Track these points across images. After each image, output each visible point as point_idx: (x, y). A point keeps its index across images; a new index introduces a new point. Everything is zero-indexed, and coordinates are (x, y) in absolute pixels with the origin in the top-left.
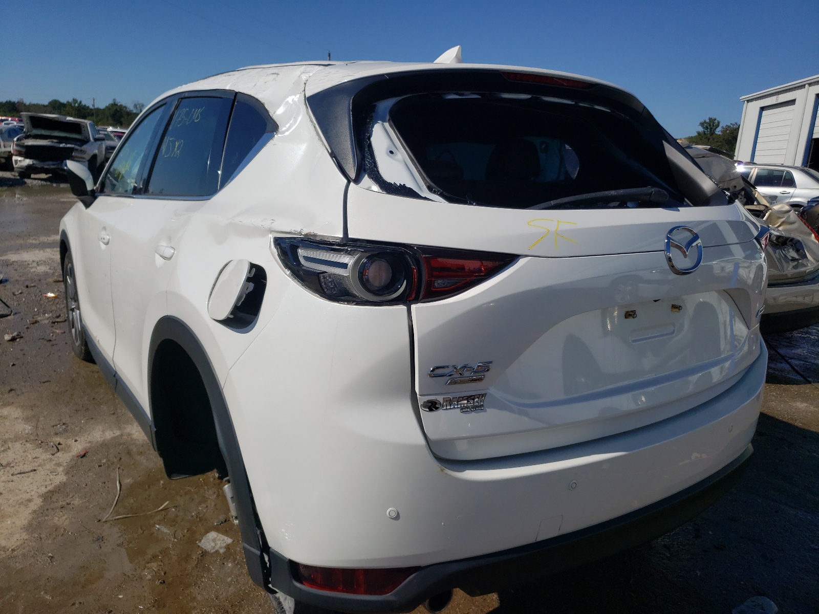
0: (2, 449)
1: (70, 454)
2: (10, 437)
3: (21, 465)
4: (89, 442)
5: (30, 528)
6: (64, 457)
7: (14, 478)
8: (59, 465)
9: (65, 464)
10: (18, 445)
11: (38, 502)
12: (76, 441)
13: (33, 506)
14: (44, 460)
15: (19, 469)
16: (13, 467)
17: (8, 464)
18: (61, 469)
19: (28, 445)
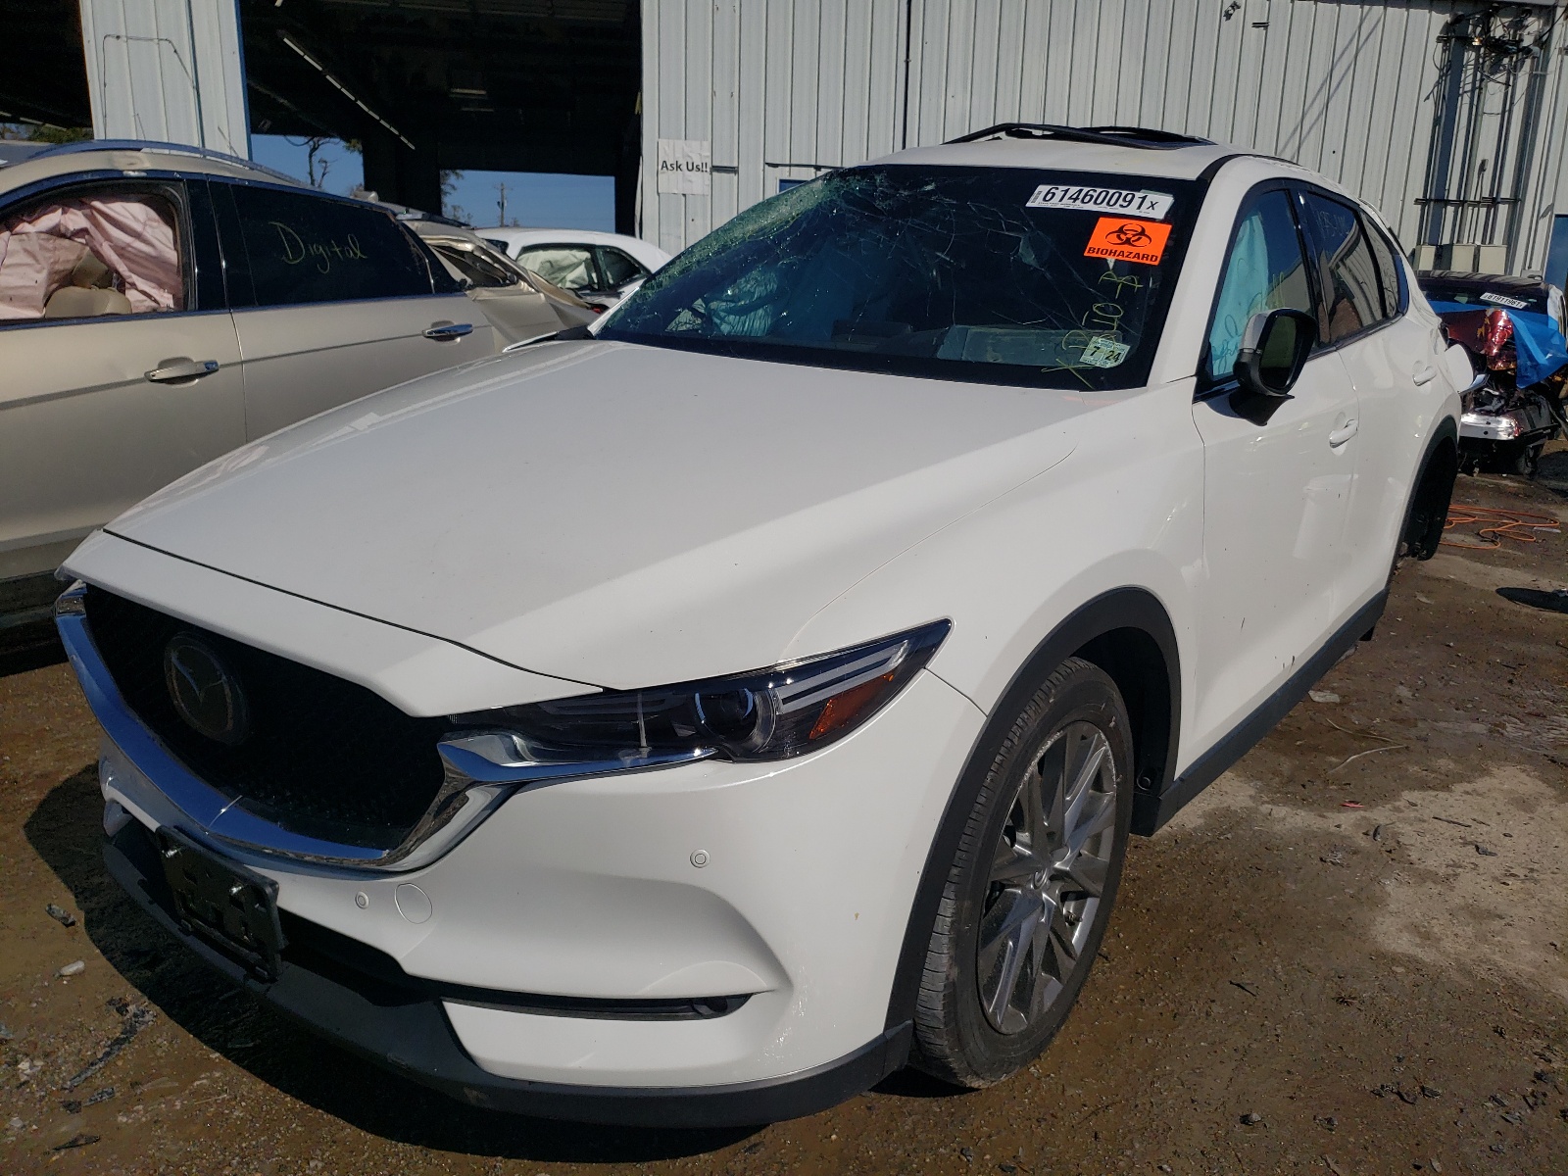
0: (1460, 870)
1: (1367, 814)
2: (1432, 885)
3: (1447, 835)
4: (1324, 817)
5: (1485, 772)
6: (1380, 815)
7: (1469, 823)
8: (1398, 809)
9: (1389, 806)
10: (1432, 863)
11: (1458, 788)
12: (1338, 826)
13: (1468, 787)
14: (1411, 825)
15: (1456, 831)
16: (1461, 838)
17: (1466, 844)
18: (1401, 804)
19: (1414, 857)
